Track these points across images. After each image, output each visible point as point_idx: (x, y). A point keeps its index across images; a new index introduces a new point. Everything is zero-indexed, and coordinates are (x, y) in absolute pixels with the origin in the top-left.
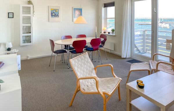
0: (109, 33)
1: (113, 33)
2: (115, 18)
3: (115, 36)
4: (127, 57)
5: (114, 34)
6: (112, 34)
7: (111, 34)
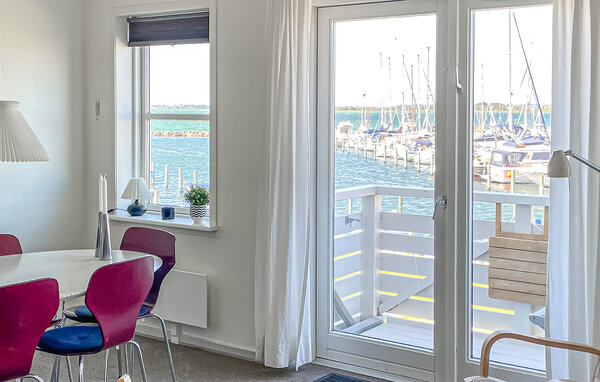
0: (168, 213)
1: (196, 214)
2: (215, 118)
3: (212, 233)
4: (299, 364)
5: (206, 223)
6: (189, 222)
7: (182, 221)
